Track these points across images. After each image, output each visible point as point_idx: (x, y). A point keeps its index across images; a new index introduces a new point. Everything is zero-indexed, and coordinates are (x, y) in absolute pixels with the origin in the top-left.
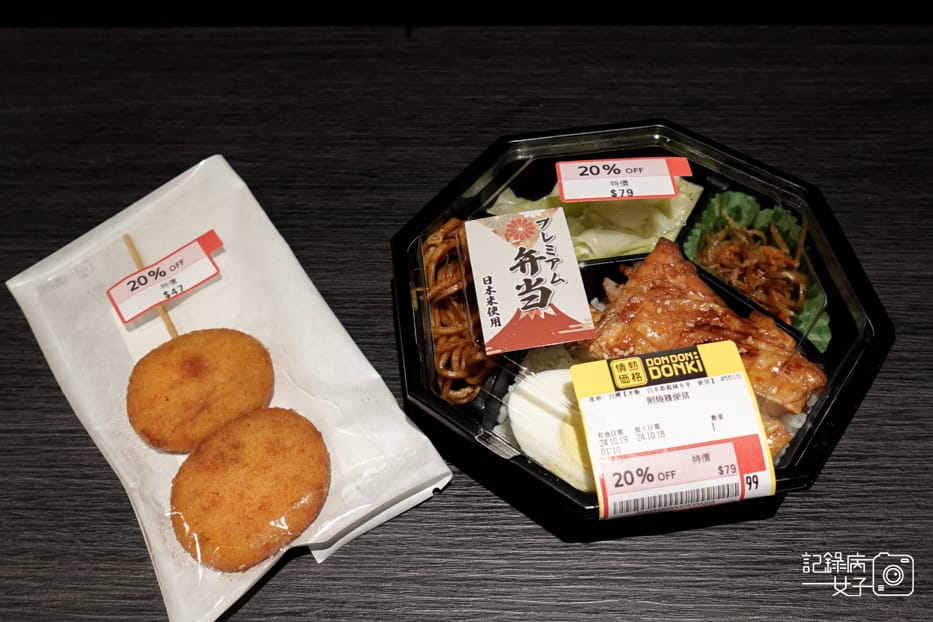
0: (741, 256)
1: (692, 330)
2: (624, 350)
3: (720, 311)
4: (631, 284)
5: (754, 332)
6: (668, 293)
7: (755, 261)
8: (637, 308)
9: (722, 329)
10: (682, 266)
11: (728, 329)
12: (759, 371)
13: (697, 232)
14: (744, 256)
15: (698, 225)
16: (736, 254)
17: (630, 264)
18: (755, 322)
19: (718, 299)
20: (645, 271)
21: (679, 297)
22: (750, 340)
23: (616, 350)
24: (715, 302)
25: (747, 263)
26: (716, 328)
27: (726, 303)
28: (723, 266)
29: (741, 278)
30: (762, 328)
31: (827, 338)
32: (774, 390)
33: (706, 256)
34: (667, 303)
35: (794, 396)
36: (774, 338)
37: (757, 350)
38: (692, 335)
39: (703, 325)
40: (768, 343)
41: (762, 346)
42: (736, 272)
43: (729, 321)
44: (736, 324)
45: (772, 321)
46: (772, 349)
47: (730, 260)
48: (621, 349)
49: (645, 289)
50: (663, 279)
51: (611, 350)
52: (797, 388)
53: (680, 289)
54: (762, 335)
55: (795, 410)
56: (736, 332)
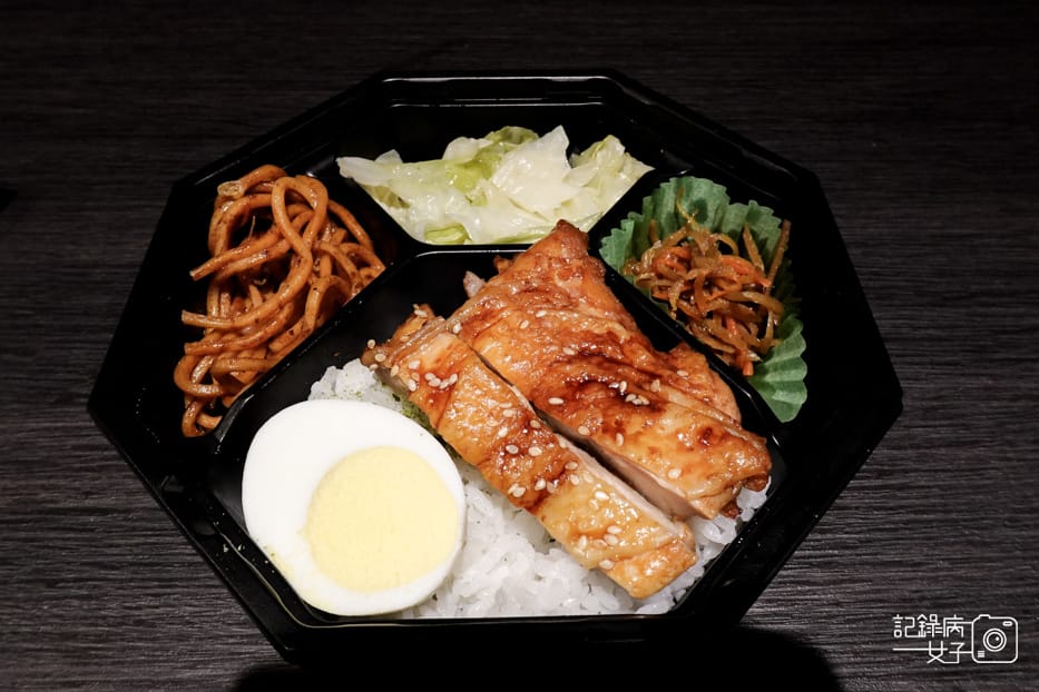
0: (687, 263)
1: (570, 360)
2: (442, 380)
3: (624, 335)
4: (496, 282)
5: (667, 373)
6: (548, 301)
7: (705, 272)
8: (494, 317)
9: (619, 363)
10: (580, 263)
11: (630, 365)
12: (657, 437)
13: (628, 225)
14: (692, 263)
15: (631, 214)
16: (681, 260)
17: (510, 257)
18: (676, 358)
19: (627, 319)
20: (522, 264)
21: (564, 308)
22: (656, 385)
23: (429, 376)
24: (621, 322)
25: (693, 274)
26: (612, 361)
27: (639, 325)
28: (660, 276)
29: (685, 296)
30: (683, 369)
31: (799, 399)
32: (675, 474)
33: (639, 260)
34: (541, 314)
35: (705, 487)
36: (699, 387)
37: (666, 402)
38: (568, 368)
39: (592, 354)
40: (684, 393)
41: (674, 397)
42: (679, 287)
43: (633, 352)
44: (643, 358)
45: (702, 359)
46: (688, 403)
47: (672, 268)
48: (438, 377)
49: (515, 290)
50: (546, 278)
51: (422, 376)
52: (716, 474)
53: (569, 297)
54: (678, 380)
55: (706, 512)
56: (641, 371)
